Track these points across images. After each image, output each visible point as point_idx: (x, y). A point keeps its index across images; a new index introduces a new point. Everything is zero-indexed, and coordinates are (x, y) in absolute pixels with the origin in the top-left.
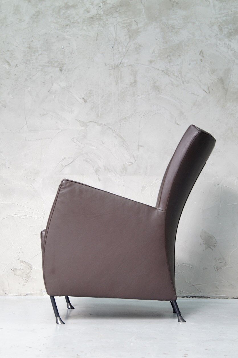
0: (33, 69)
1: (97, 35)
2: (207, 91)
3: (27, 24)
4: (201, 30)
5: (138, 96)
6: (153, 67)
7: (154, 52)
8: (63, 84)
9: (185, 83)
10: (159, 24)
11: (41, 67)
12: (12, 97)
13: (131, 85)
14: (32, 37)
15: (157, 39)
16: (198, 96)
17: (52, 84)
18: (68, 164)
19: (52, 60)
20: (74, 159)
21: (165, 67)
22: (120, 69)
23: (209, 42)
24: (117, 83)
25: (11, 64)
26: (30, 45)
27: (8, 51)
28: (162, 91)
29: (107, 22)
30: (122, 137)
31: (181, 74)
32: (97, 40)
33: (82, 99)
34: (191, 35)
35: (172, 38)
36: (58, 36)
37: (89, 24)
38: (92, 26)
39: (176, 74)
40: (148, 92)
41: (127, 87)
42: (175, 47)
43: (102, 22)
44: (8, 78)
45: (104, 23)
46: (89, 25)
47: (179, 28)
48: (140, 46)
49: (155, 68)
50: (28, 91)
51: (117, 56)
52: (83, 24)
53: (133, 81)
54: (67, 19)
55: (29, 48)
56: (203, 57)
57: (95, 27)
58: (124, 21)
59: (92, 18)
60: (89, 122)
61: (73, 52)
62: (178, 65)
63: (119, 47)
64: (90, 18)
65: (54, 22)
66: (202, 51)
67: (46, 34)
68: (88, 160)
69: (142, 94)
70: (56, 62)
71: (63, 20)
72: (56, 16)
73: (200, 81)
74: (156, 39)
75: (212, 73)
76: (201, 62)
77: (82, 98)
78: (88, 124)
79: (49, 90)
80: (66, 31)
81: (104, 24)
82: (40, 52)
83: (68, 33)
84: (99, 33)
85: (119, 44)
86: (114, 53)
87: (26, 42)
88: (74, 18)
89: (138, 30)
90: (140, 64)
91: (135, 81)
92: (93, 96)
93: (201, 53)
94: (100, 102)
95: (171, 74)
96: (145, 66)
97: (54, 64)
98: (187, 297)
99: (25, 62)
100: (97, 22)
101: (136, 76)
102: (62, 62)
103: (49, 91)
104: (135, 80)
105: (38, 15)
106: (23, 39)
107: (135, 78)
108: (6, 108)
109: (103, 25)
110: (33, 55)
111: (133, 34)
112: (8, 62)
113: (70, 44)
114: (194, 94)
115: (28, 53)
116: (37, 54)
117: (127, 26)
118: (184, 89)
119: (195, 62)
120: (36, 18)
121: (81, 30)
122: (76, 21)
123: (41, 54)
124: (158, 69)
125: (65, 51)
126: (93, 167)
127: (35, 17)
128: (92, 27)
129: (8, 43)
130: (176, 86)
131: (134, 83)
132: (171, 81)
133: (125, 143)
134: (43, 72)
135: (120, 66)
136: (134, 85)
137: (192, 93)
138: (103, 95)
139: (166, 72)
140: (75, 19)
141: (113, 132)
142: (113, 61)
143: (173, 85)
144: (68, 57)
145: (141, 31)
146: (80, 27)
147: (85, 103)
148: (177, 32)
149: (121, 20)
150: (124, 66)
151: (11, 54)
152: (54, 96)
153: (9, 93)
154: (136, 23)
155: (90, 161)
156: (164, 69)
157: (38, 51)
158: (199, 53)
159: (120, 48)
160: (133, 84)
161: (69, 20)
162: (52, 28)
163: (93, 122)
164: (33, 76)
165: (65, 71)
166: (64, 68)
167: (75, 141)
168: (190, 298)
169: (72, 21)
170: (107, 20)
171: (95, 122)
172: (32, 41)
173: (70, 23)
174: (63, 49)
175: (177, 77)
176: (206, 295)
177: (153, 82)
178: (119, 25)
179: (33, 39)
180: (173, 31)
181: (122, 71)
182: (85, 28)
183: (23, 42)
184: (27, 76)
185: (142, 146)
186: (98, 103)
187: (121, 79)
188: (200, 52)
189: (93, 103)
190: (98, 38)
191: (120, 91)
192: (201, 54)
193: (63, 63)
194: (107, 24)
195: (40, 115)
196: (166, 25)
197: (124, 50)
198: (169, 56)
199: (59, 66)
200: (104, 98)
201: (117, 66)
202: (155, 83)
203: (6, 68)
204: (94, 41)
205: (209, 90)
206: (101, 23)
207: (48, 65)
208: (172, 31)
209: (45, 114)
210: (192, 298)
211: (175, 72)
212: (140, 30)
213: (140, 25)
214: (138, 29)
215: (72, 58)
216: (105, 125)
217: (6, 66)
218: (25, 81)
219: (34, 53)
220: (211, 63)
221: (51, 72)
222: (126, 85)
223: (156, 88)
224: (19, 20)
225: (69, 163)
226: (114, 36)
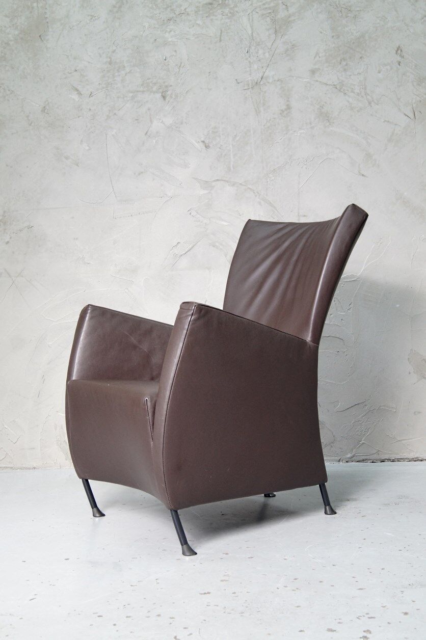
0: (118, 97)
1: (220, 31)
2: (411, 115)
3: (104, 22)
4: (396, 11)
5: (295, 131)
6: (317, 81)
7: (317, 54)
8: (169, 121)
9: (373, 104)
10: (323, 5)
11: (131, 95)
12: (87, 148)
13: (281, 114)
14: (113, 43)
15: (322, 31)
16: (396, 124)
17: (151, 121)
18: (184, 252)
19: (148, 81)
20: (194, 244)
21: (338, 79)
22: (262, 88)
23: (412, 31)
24: (258, 112)
25: (82, 93)
26: (110, 58)
27: (76, 71)
28: (335, 121)
29: (236, 9)
30: (270, 203)
31: (365, 89)
32: (220, 41)
33: (201, 144)
34: (380, 20)
35: (347, 29)
36: (156, 40)
37: (207, 15)
38: (212, 17)
39: (357, 91)
40: (311, 124)
41: (274, 118)
42: (354, 43)
43: (228, 9)
44: (79, 117)
45: (232, 11)
46: (207, 17)
47: (358, 9)
48: (293, 45)
49: (320, 82)
50: (113, 135)
51: (256, 67)
52: (195, 15)
53: (284, 107)
54: (169, 9)
55: (110, 63)
56: (403, 57)
57: (217, 19)
58: (264, 4)
59: (211, 4)
60: (214, 181)
61: (183, 65)
62: (359, 74)
63: (258, 50)
64: (206, 4)
65: (147, 16)
66: (399, 46)
67: (136, 37)
68: (217, 244)
69: (300, 129)
70: (155, 84)
71: (163, 12)
72: (150, 5)
73: (399, 99)
74: (321, 33)
75: (419, 85)
76: (399, 66)
77: (202, 142)
78: (214, 184)
79: (147, 132)
80: (168, 30)
81: (230, 13)
82: (128, 70)
83: (172, 33)
84: (223, 29)
85: (258, 45)
86: (250, 62)
87: (103, 53)
88: (181, 6)
89: (290, 19)
90: (295, 78)
91: (289, 107)
92: (220, 136)
93: (399, 49)
94: (231, 145)
95: (348, 90)
96: (305, 80)
97: (152, 88)
98: (389, 460)
99: (104, 88)
100: (219, 11)
101: (288, 98)
102: (164, 82)
103: (146, 134)
104: (288, 105)
105: (120, 7)
106: (99, 48)
107: (288, 101)
108: (78, 166)
109: (229, 15)
110: (116, 74)
111: (280, 27)
112: (77, 90)
113: (176, 51)
114: (388, 122)
115: (108, 71)
116: (123, 72)
117: (270, 13)
118: (372, 115)
119: (388, 67)
120: (117, 12)
121: (193, 26)
122: (184, 12)
123: (130, 72)
124: (327, 84)
125: (169, 64)
126: (226, 256)
127: (115, 10)
128: (212, 20)
129: (75, 58)
130: (358, 112)
131: (286, 110)
132: (348, 101)
133: (275, 211)
134: (135, 102)
135: (261, 83)
136: (287, 114)
137: (385, 121)
138: (235, 134)
139: (340, 88)
140: (183, 8)
141: (256, 196)
142: (250, 74)
143: (352, 109)
144: (175, 74)
145: (294, 20)
146: (191, 21)
147: (207, 150)
148: (355, 17)
149: (260, 4)
150: (268, 83)
151: (81, 75)
152: (154, 141)
153: (82, 141)
154: (284, 7)
155: (221, 247)
156: (335, 84)
157: (124, 67)
158: (395, 52)
159: (261, 52)
160: (286, 112)
161: (172, 10)
162: (144, 26)
163: (222, 180)
164: (119, 110)
165: (171, 97)
166: (169, 93)
167: (194, 213)
168: (393, 461)
169: (177, 13)
170: (236, 6)
171: (224, 181)
172: (114, 51)
173: (174, 16)
174: (166, 62)
175: (358, 94)
176: (421, 456)
177: (318, 107)
178: (257, 13)
179: (114, 48)
180: (349, 15)
181: (265, 92)
182: (198, 22)
183: (99, 54)
184: (110, 111)
185: (305, 216)
186: (228, 148)
187: (264, 105)
188: (396, 49)
189: (220, 148)
190: (222, 38)
191: (264, 125)
192: (399, 52)
193: (166, 84)
194: (237, 12)
195: (135, 174)
196: (336, 6)
197: (267, 55)
198: (344, 59)
199: (161, 90)
200: (238, 138)
201: (257, 83)
202: (322, 107)
203: (74, 99)
204: (216, 43)
205: (415, 115)
206: (227, 11)
207: (141, 89)
208: (347, 17)
209: (142, 173)
210: (398, 461)
211: (356, 87)
212: (292, 18)
213: (292, 10)
214: (289, 17)
215: (182, 74)
216: (241, 184)
217: (75, 96)
218: (107, 119)
219: (118, 71)
220: (415, 66)
221: (147, 102)
222: (274, 114)
223: (325, 116)
224: (90, 17)
225: (187, 250)
226: (250, 32)
